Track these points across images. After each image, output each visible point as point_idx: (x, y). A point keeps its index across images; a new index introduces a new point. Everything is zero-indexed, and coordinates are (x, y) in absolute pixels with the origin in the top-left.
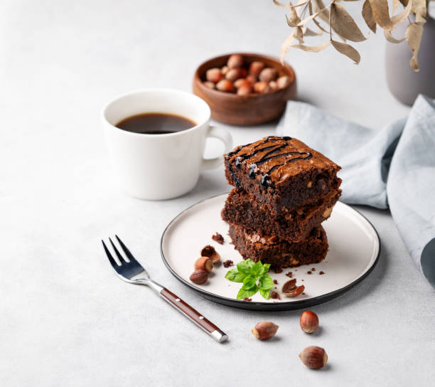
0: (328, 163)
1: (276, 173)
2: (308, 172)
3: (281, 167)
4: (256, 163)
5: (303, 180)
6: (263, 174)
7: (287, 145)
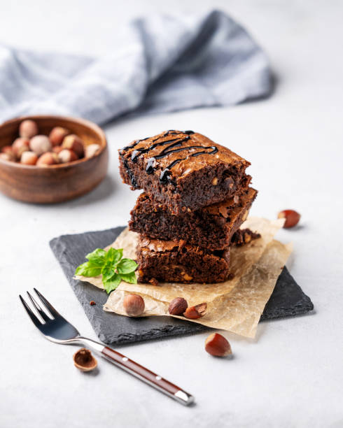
0: (235, 158)
1: (177, 168)
2: (213, 167)
3: (183, 161)
4: (155, 157)
5: (208, 176)
6: (162, 169)
7: (189, 138)
